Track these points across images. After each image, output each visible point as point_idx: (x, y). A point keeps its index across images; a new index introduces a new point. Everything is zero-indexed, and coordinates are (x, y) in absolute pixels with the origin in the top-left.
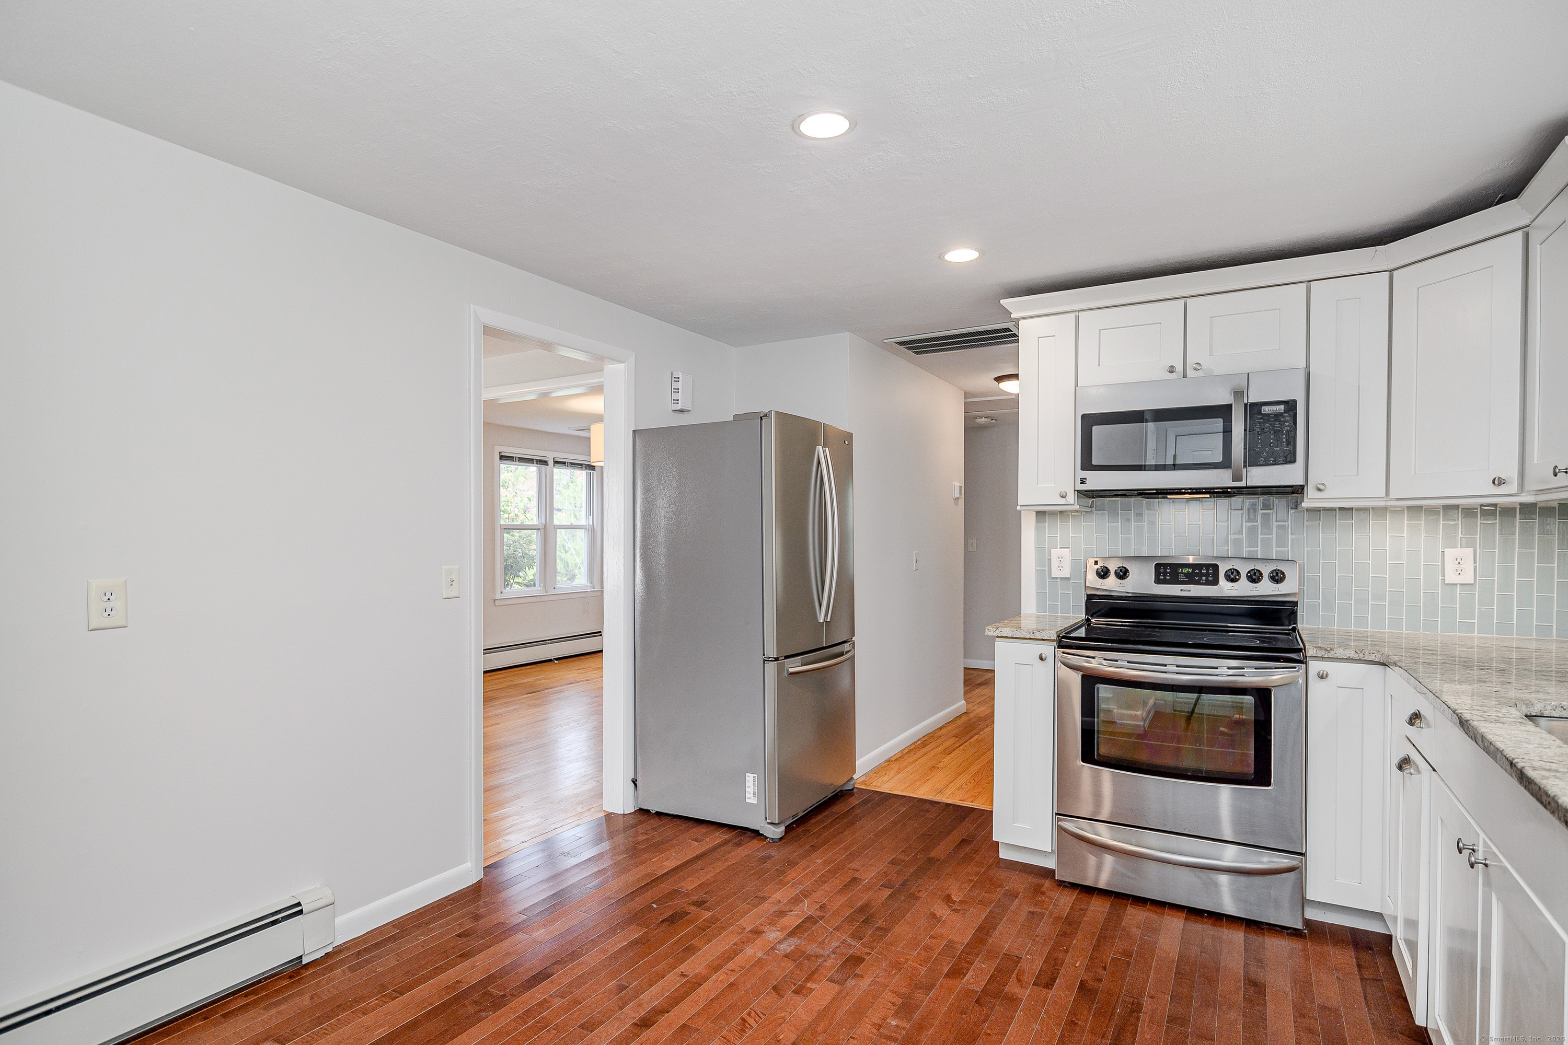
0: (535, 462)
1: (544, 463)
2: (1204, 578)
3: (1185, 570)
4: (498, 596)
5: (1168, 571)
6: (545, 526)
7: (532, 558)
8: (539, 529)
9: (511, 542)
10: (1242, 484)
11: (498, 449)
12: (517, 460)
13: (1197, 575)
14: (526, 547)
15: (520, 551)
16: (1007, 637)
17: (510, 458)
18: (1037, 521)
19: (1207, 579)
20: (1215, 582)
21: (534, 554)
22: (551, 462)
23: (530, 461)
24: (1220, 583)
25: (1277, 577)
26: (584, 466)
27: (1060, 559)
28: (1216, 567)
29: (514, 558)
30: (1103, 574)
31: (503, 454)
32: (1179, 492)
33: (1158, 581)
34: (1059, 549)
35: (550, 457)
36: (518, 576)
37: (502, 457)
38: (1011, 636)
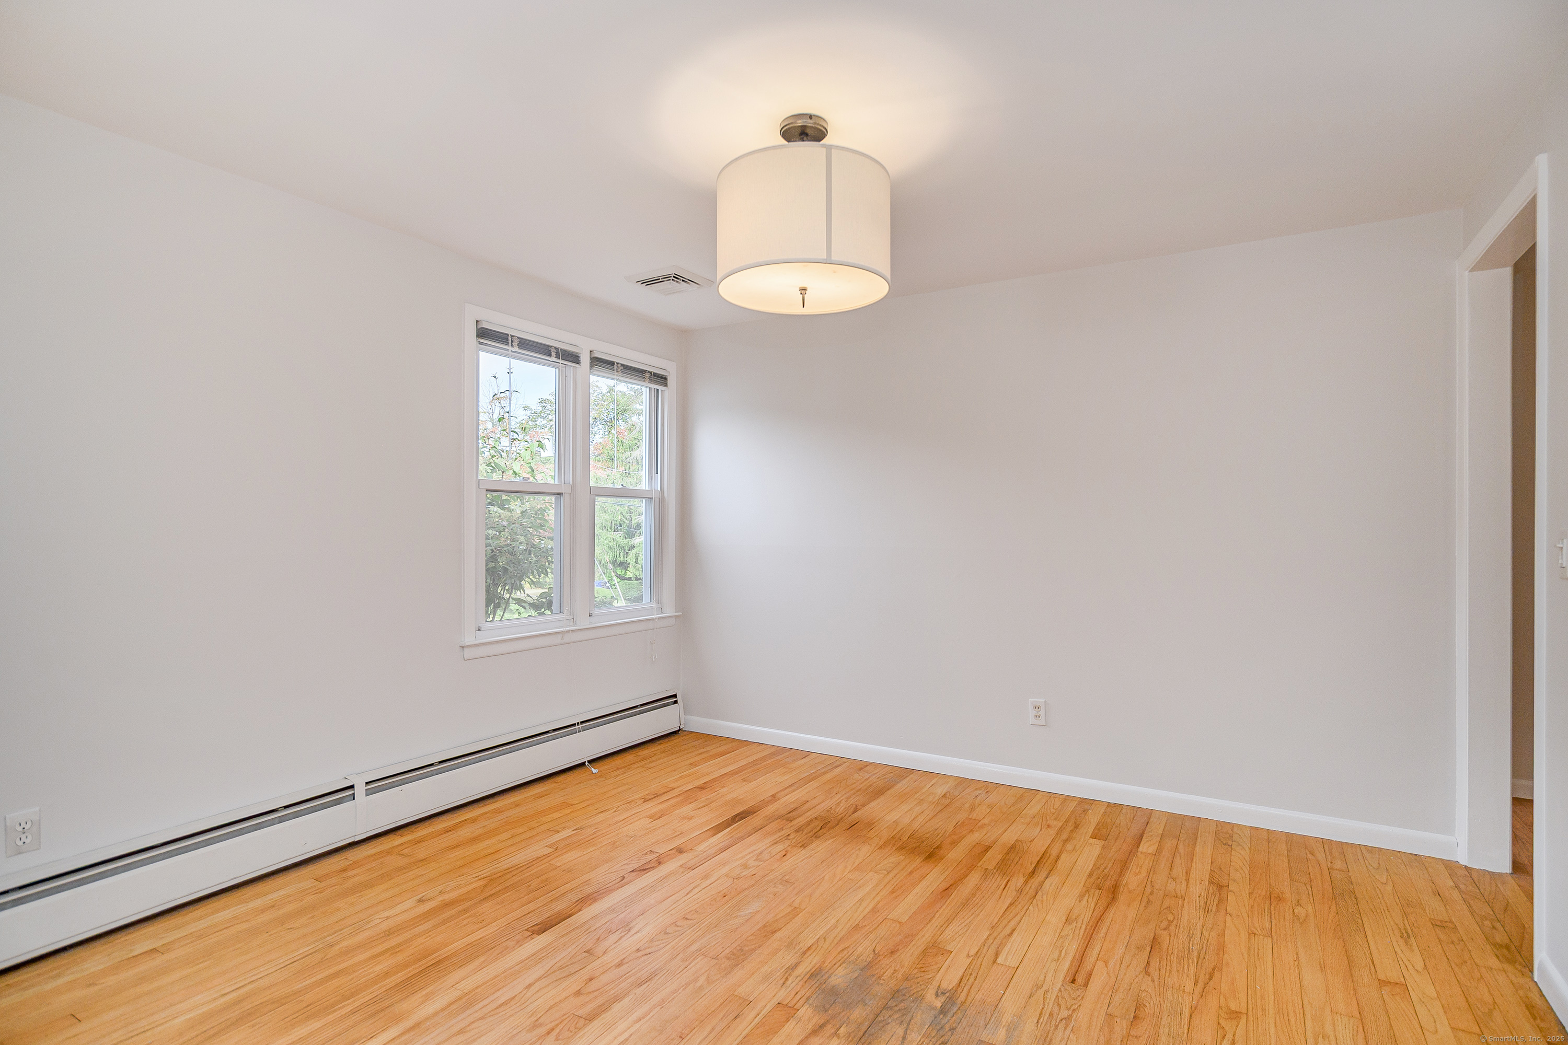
0: (553, 354)
1: (574, 358)
4: (469, 640)
6: (573, 487)
7: (545, 553)
8: (560, 494)
9: (505, 523)
11: (473, 314)
12: (515, 344)
14: (535, 533)
15: (522, 539)
17: (502, 338)
21: (550, 547)
22: (585, 359)
23: (544, 350)
26: (647, 375)
29: (511, 554)
31: (485, 325)
35: (584, 347)
36: (521, 588)
37: (484, 334)
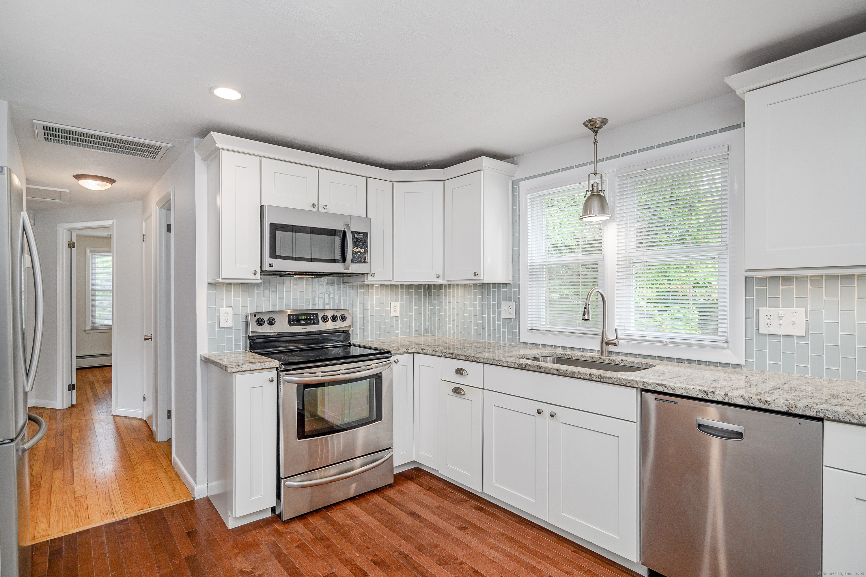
2: (312, 321)
3: (303, 317)
5: (295, 318)
10: (348, 272)
13: (309, 319)
16: (246, 371)
18: (208, 289)
19: (314, 322)
20: (318, 323)
24: (320, 323)
25: (343, 318)
27: (226, 315)
28: (317, 315)
30: (260, 323)
32: (301, 273)
33: (290, 324)
34: (225, 308)
38: (249, 369)
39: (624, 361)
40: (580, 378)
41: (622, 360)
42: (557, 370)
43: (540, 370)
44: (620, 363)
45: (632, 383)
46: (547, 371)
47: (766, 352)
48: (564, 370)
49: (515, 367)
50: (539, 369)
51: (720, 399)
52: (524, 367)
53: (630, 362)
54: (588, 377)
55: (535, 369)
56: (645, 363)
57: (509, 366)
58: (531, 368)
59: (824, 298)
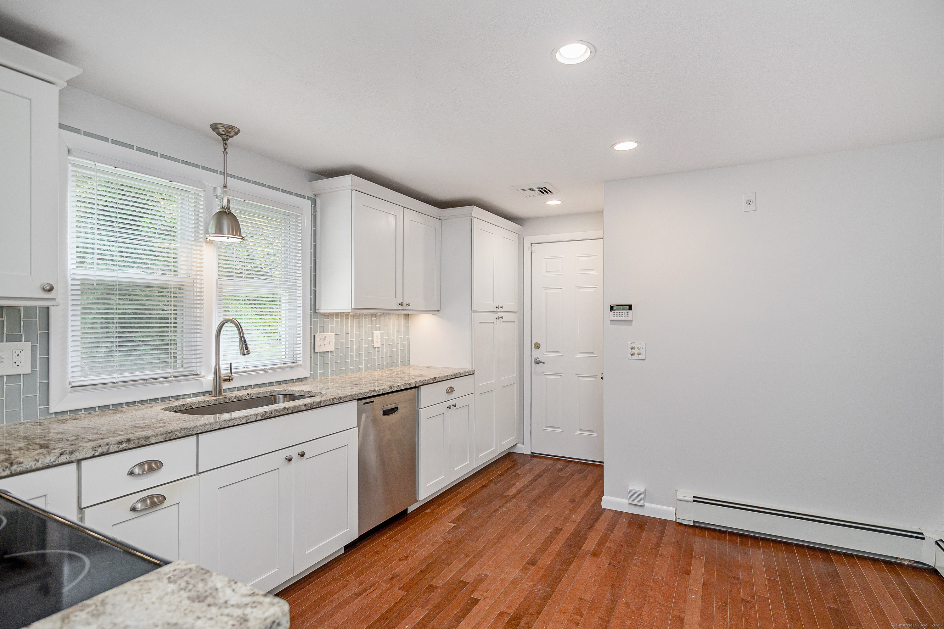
39: (250, 394)
40: (325, 406)
41: (248, 394)
42: (305, 405)
43: (288, 412)
44: (247, 397)
45: (359, 395)
46: (296, 411)
47: (317, 365)
48: (311, 403)
49: (257, 419)
50: (286, 411)
51: (396, 389)
52: (269, 415)
53: (256, 393)
54: (331, 402)
55: (282, 413)
56: (270, 390)
57: (249, 421)
58: (278, 414)
59: (340, 326)
